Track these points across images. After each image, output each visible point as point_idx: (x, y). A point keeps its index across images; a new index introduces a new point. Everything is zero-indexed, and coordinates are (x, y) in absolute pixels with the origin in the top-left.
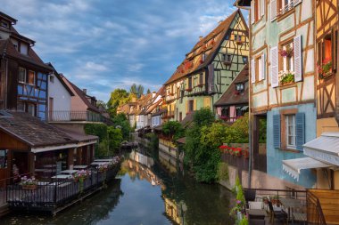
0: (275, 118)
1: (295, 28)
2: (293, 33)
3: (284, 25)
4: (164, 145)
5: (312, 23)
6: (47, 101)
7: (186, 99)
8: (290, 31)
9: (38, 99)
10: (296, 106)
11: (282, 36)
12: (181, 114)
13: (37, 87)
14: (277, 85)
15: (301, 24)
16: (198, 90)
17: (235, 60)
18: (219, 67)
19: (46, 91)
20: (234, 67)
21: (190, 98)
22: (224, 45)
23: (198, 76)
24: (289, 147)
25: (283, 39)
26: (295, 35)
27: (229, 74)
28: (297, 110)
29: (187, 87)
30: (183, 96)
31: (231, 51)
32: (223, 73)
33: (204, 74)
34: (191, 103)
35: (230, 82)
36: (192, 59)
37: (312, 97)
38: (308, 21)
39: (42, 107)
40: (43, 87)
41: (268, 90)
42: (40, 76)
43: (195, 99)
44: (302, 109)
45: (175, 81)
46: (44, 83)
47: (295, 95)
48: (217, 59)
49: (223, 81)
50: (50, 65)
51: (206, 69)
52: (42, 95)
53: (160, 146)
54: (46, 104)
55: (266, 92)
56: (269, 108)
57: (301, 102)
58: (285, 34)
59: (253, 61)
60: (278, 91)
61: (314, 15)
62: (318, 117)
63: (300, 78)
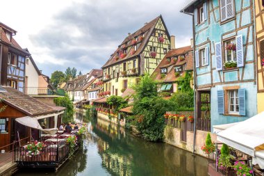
0: (219, 92)
1: (236, 30)
2: (234, 33)
3: (226, 28)
5: (251, 27)
6: (25, 79)
7: (121, 79)
8: (232, 32)
9: (19, 77)
10: (238, 84)
11: (223, 35)
12: (117, 90)
13: (18, 68)
14: (221, 69)
15: (241, 28)
16: (131, 73)
17: (158, 51)
18: (148, 55)
19: (24, 71)
20: (158, 56)
21: (125, 78)
22: (151, 39)
23: (132, 61)
24: (231, 113)
25: (224, 37)
26: (237, 35)
27: (154, 61)
28: (239, 87)
29: (122, 70)
30: (118, 76)
31: (155, 45)
32: (151, 60)
33: (137, 60)
34: (125, 82)
35: (155, 67)
36: (125, 49)
37: (253, 78)
38: (248, 26)
39: (21, 84)
40: (22, 68)
41: (211, 72)
42: (20, 59)
43: (128, 79)
44: (243, 86)
45: (112, 65)
46: (22, 65)
47: (237, 77)
48: (146, 49)
49: (151, 66)
50: (27, 50)
51: (138, 57)
52: (21, 74)
53: (99, 114)
54: (24, 81)
55: (209, 74)
56: (212, 85)
57: (243, 81)
58: (226, 34)
59: (197, 51)
60: (221, 73)
61: (253, 22)
62: (259, 91)
63: (242, 65)
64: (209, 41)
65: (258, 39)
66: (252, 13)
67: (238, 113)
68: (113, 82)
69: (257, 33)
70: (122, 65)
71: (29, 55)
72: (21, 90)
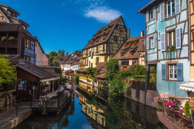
0: (163, 65)
1: (176, 24)
2: (175, 27)
3: (168, 23)
4: (83, 79)
5: (187, 23)
6: (35, 56)
7: (95, 57)
8: (173, 26)
9: (31, 54)
10: (176, 60)
11: (167, 28)
12: (92, 64)
13: (31, 49)
14: (164, 50)
15: (180, 23)
16: (102, 52)
18: (112, 42)
19: (34, 50)
20: (119, 42)
21: (97, 56)
22: (114, 32)
23: (102, 46)
26: (176, 28)
27: (117, 45)
28: (177, 62)
29: (95, 51)
30: (93, 55)
31: (117, 35)
32: (114, 45)
33: (106, 45)
34: (98, 59)
35: (117, 49)
36: (98, 38)
37: (187, 56)
38: (185, 22)
39: (32, 59)
42: (32, 42)
43: (99, 56)
44: (180, 61)
45: (89, 48)
46: (33, 47)
47: (176, 55)
48: (111, 38)
50: (36, 37)
51: (106, 42)
53: (80, 79)
56: (158, 61)
57: (180, 58)
58: (169, 27)
59: (148, 39)
60: (165, 53)
61: (188, 19)
62: (191, 65)
63: (180, 48)
64: (156, 32)
65: (191, 31)
66: (188, 13)
67: (176, 79)
68: (90, 59)
69: (191, 27)
70: (95, 48)
71: (37, 40)
72: (32, 62)
